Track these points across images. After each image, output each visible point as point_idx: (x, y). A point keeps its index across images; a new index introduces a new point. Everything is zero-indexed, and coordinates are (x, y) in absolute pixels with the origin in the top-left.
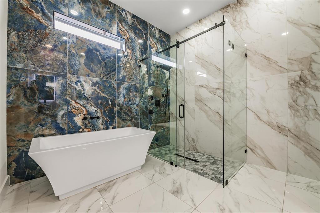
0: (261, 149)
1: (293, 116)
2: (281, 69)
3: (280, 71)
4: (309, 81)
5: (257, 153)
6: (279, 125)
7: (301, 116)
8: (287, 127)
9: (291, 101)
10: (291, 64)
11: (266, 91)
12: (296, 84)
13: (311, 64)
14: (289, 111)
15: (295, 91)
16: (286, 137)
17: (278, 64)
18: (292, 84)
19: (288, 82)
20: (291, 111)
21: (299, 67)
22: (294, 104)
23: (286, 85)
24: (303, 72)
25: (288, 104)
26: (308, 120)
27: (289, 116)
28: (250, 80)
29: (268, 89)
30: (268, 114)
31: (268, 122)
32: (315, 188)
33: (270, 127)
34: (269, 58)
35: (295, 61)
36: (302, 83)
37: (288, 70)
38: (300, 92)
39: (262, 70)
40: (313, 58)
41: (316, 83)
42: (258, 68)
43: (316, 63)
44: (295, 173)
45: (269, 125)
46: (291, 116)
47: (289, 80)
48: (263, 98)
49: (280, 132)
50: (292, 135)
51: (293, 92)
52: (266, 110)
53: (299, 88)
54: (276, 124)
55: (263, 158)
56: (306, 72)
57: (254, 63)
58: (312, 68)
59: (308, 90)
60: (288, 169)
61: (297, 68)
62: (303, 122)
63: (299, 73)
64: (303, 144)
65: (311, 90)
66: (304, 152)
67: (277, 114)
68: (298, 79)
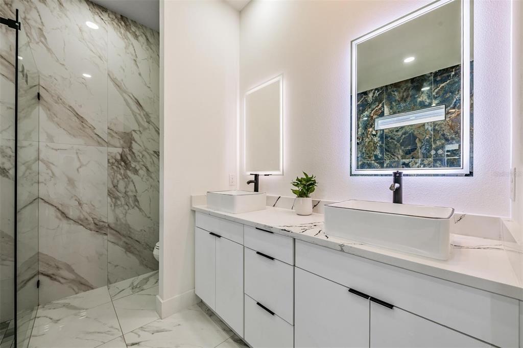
0: (69, 268)
1: (113, 205)
2: (100, 140)
3: (99, 142)
4: (130, 162)
5: (62, 278)
6: (96, 222)
7: (122, 205)
8: (106, 221)
9: (111, 186)
10: (112, 137)
11: (78, 170)
12: (116, 164)
13: (131, 143)
14: (109, 199)
15: (116, 173)
16: (105, 237)
17: (95, 131)
18: (113, 164)
19: (108, 160)
20: (112, 199)
21: (120, 143)
22: (114, 189)
23: (106, 164)
24: (124, 149)
25: (108, 190)
26: (129, 209)
27: (109, 205)
28: (47, 146)
29: (80, 167)
30: (80, 208)
31: (81, 220)
32: (138, 286)
33: (84, 226)
34: (82, 117)
35: (116, 133)
36: (123, 164)
37: (108, 144)
38: (121, 174)
39: (70, 134)
40: (134, 135)
41: (136, 166)
42: (64, 129)
43: (136, 142)
44: (117, 280)
45: (81, 225)
46: (111, 206)
47: (109, 158)
48: (71, 182)
49: (97, 232)
50: (112, 231)
51: (113, 174)
52: (76, 200)
53: (120, 169)
54: (92, 220)
55: (73, 281)
56: (127, 150)
57: (55, 117)
58: (132, 148)
59: (129, 173)
60: (108, 280)
61: (118, 145)
62: (124, 211)
63: (120, 150)
64: (124, 239)
65: (132, 173)
66: (125, 248)
67: (93, 206)
68: (119, 157)
